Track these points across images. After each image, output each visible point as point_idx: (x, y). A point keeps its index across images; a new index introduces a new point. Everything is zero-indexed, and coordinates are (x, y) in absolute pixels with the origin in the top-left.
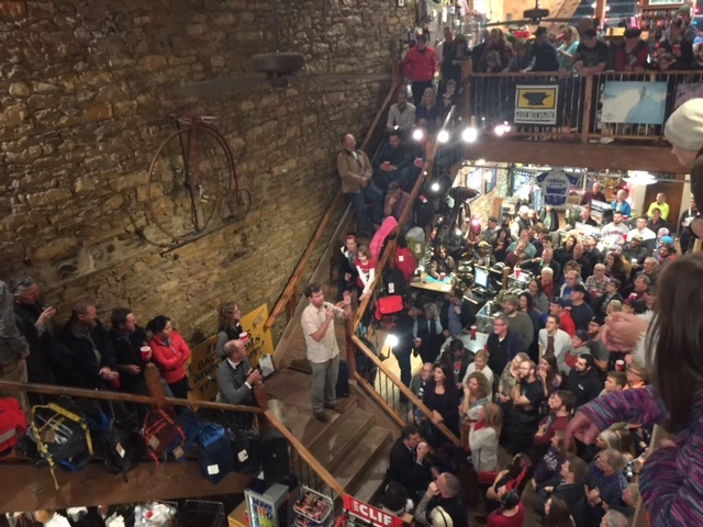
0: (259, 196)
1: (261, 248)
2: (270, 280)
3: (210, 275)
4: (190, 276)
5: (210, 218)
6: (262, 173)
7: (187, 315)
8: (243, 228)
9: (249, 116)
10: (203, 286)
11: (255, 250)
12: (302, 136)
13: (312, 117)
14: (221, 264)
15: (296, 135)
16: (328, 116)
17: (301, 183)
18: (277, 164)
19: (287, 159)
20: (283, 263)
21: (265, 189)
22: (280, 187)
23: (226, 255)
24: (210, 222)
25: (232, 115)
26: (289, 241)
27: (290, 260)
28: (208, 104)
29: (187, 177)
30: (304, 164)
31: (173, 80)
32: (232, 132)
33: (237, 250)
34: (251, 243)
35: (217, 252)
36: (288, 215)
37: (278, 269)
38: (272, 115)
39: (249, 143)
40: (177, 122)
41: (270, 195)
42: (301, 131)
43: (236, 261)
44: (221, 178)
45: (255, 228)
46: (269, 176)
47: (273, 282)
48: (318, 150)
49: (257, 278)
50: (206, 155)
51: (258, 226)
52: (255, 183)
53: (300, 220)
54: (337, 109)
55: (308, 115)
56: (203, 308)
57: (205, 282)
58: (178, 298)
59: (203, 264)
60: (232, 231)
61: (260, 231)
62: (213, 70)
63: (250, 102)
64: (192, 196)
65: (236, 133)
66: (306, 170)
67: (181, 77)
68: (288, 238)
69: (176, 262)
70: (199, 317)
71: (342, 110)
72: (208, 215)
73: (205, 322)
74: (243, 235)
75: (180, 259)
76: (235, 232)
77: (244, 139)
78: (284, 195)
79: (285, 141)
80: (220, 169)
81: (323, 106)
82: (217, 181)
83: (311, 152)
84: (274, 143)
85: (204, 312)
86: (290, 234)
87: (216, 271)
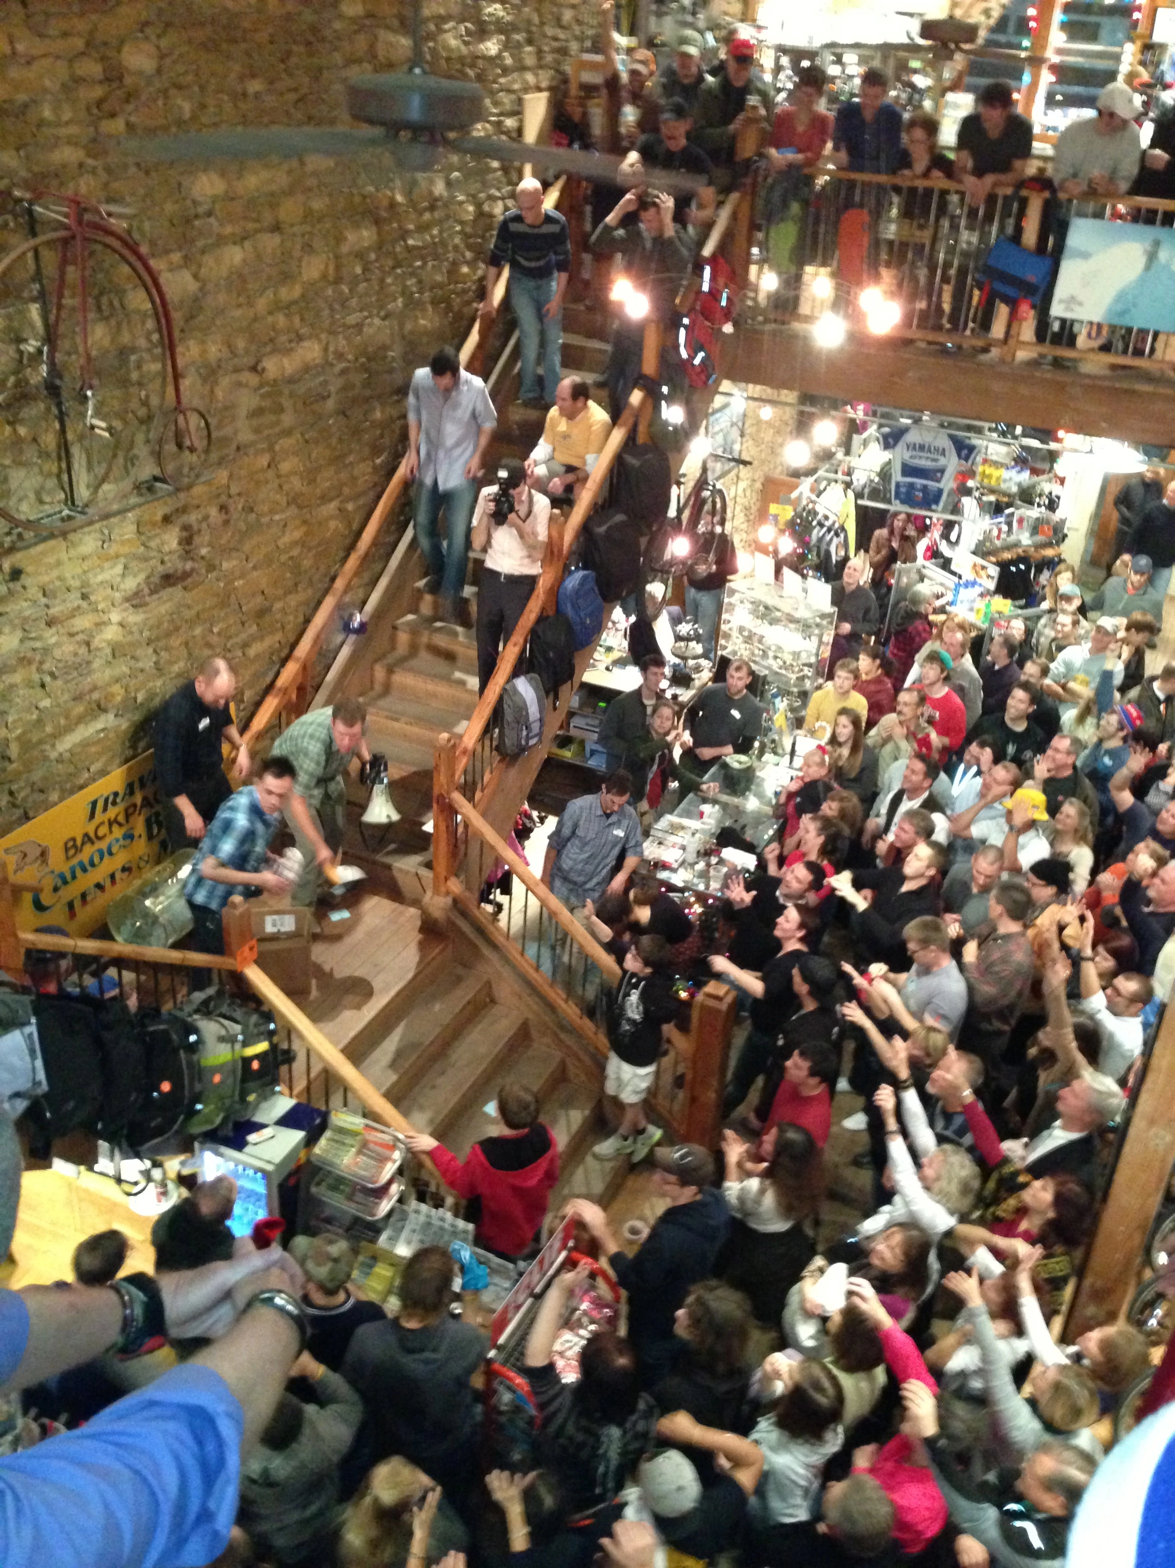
0: (227, 431)
1: (225, 565)
2: (245, 645)
3: (100, 625)
4: (49, 624)
5: (103, 480)
6: (237, 370)
7: (39, 722)
8: (183, 510)
9: (209, 214)
10: (83, 650)
11: (211, 568)
12: (338, 280)
13: (365, 233)
14: (127, 600)
15: (324, 277)
16: (404, 234)
17: (330, 404)
18: (274, 351)
19: (300, 338)
20: (278, 605)
21: (243, 412)
22: (280, 410)
23: (142, 577)
24: (106, 487)
25: (169, 208)
26: (295, 552)
27: (293, 600)
28: (108, 170)
29: (52, 364)
30: (340, 356)
31: (22, 97)
32: (167, 252)
33: (169, 568)
34: (204, 551)
35: (119, 569)
36: (296, 483)
37: (267, 618)
38: (268, 218)
39: (210, 286)
40: (30, 212)
41: (257, 431)
42: (338, 268)
43: (166, 593)
44: (135, 376)
45: (213, 512)
46: (253, 379)
47: (252, 652)
48: (377, 321)
49: (214, 640)
50: (99, 309)
51: (223, 508)
52: (219, 394)
53: (325, 499)
54: (427, 216)
55: (357, 226)
56: (79, 709)
57: (88, 644)
58: (17, 678)
59: (84, 597)
60: (159, 517)
61: (226, 522)
62: (128, 80)
63: (215, 177)
64: (61, 418)
65: (176, 257)
66: (344, 372)
67: (45, 91)
68: (295, 543)
69: (16, 586)
70: (68, 729)
71: (440, 222)
72: (100, 470)
73: (85, 744)
74: (186, 528)
75: (25, 580)
76: (167, 519)
77: (196, 276)
78: (288, 433)
79: (297, 292)
80: (133, 350)
81: (393, 205)
82: (124, 383)
83: (359, 327)
84: (270, 293)
85: (81, 720)
86: (297, 534)
87: (115, 617)
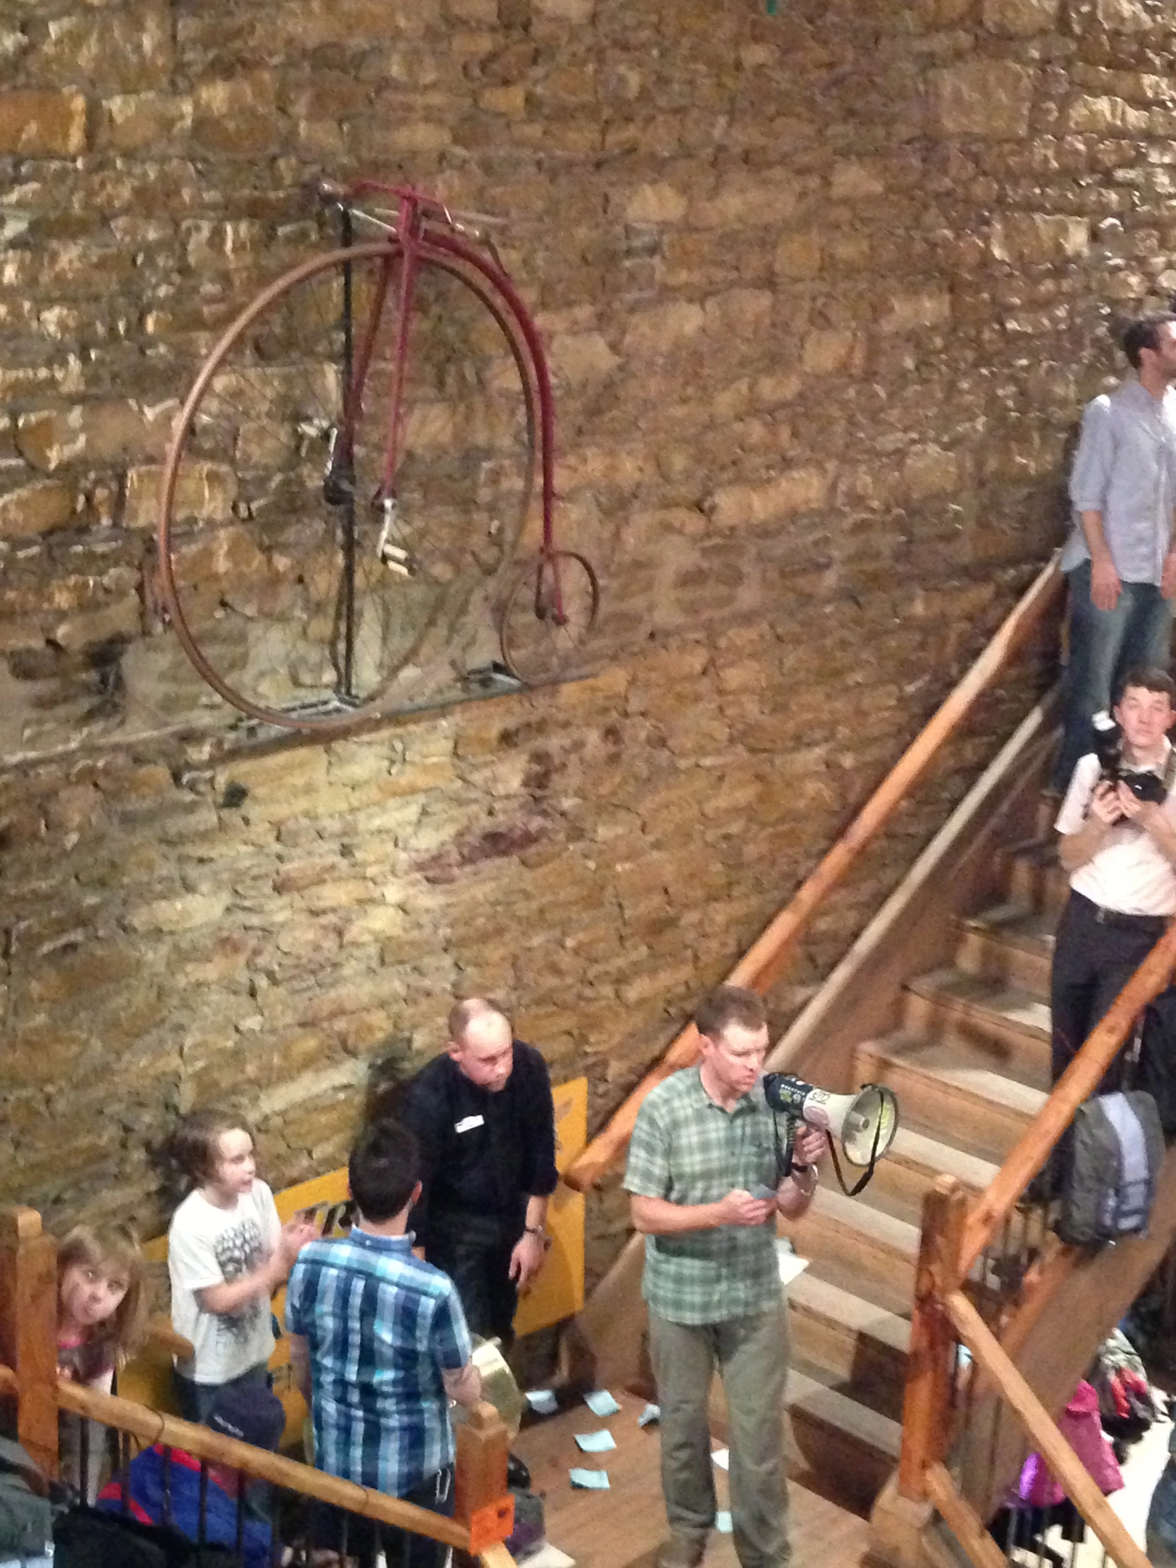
0: (637, 603)
1: (603, 833)
2: (621, 979)
3: (364, 902)
4: (279, 889)
5: (406, 660)
6: (667, 504)
7: (237, 1056)
8: (540, 727)
9: (653, 250)
10: (330, 943)
11: (577, 833)
12: (870, 376)
13: (928, 304)
14: (420, 867)
15: (844, 367)
16: (1003, 311)
17: (830, 579)
18: (739, 480)
19: (787, 463)
20: (691, 917)
21: (667, 574)
22: (736, 578)
23: (448, 832)
24: (409, 673)
25: (582, 233)
26: (735, 828)
27: (720, 913)
28: (487, 167)
29: (345, 458)
30: (857, 500)
31: (358, 42)
32: (570, 304)
33: (500, 823)
34: (568, 803)
35: (412, 812)
36: (752, 709)
37: (669, 935)
38: (754, 263)
39: (636, 365)
40: (346, 218)
41: (691, 609)
42: (872, 354)
43: (489, 866)
44: (485, 495)
45: (593, 737)
46: (694, 523)
47: (632, 993)
48: (933, 449)
49: (566, 960)
50: (441, 384)
51: (611, 733)
52: (630, 538)
53: (800, 741)
54: (1047, 286)
55: (913, 291)
56: (310, 1043)
57: (340, 933)
58: (210, 972)
59: (346, 851)
60: (494, 732)
61: (614, 759)
62: (539, 29)
63: (668, 192)
64: (350, 546)
65: (584, 312)
66: (862, 527)
67: (398, 34)
68: (735, 811)
69: (232, 816)
70: (286, 1075)
71: (1071, 297)
72: (401, 643)
73: (311, 1106)
74: (539, 757)
75: (250, 809)
76: (507, 739)
77: (614, 347)
78: (747, 619)
79: (791, 387)
80: (489, 453)
81: (986, 260)
82: (467, 504)
83: (900, 454)
84: (743, 386)
85: (309, 1062)
86: (745, 795)
87: (393, 893)
